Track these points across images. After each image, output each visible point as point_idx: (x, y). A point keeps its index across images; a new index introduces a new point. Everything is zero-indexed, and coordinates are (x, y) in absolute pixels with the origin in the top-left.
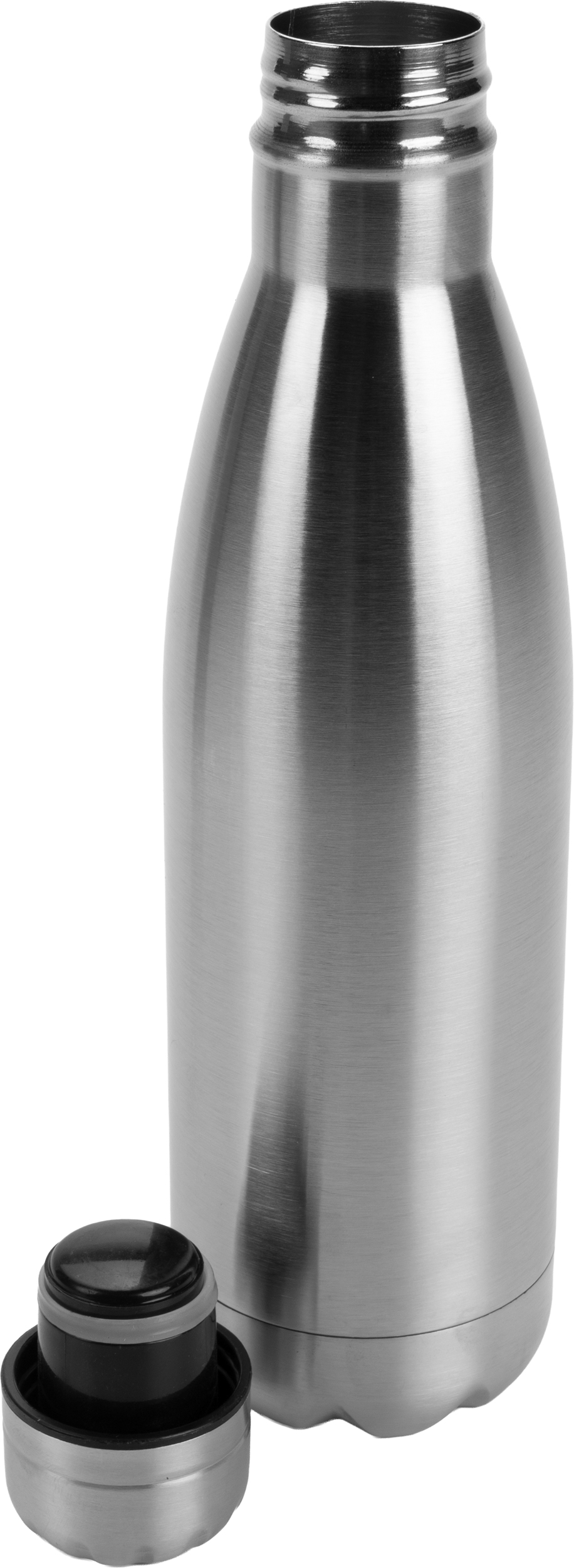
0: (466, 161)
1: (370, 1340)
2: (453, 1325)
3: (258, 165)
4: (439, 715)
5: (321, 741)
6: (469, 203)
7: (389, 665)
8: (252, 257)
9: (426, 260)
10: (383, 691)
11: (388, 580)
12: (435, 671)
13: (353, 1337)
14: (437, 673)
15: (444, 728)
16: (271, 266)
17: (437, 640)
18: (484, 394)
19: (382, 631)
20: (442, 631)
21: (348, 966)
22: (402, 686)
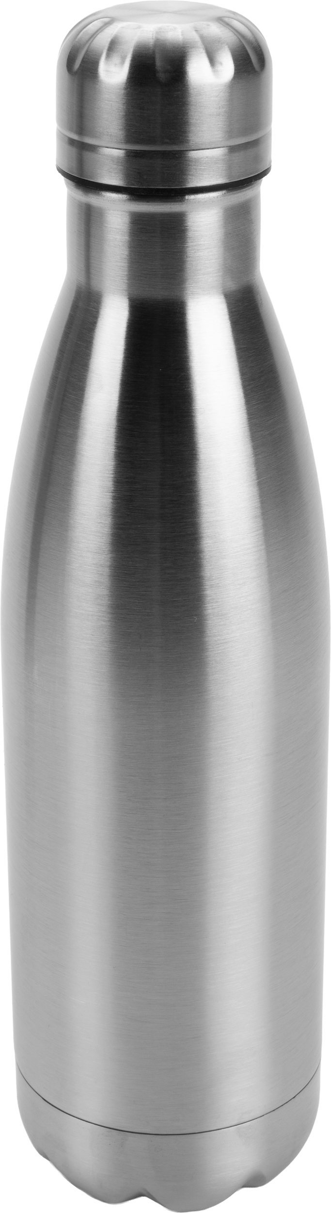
0: (236, 195)
1: (167, 1136)
2: (235, 1124)
3: (71, 199)
4: (215, 641)
5: (121, 661)
6: (238, 229)
7: (175, 601)
8: (67, 273)
9: (204, 275)
10: (170, 621)
11: (174, 533)
12: (212, 606)
13: (154, 1133)
14: (214, 607)
15: (220, 651)
16: (83, 280)
17: (214, 581)
18: (251, 382)
19: (169, 574)
20: (218, 573)
21: (145, 840)
22: (185, 618)
